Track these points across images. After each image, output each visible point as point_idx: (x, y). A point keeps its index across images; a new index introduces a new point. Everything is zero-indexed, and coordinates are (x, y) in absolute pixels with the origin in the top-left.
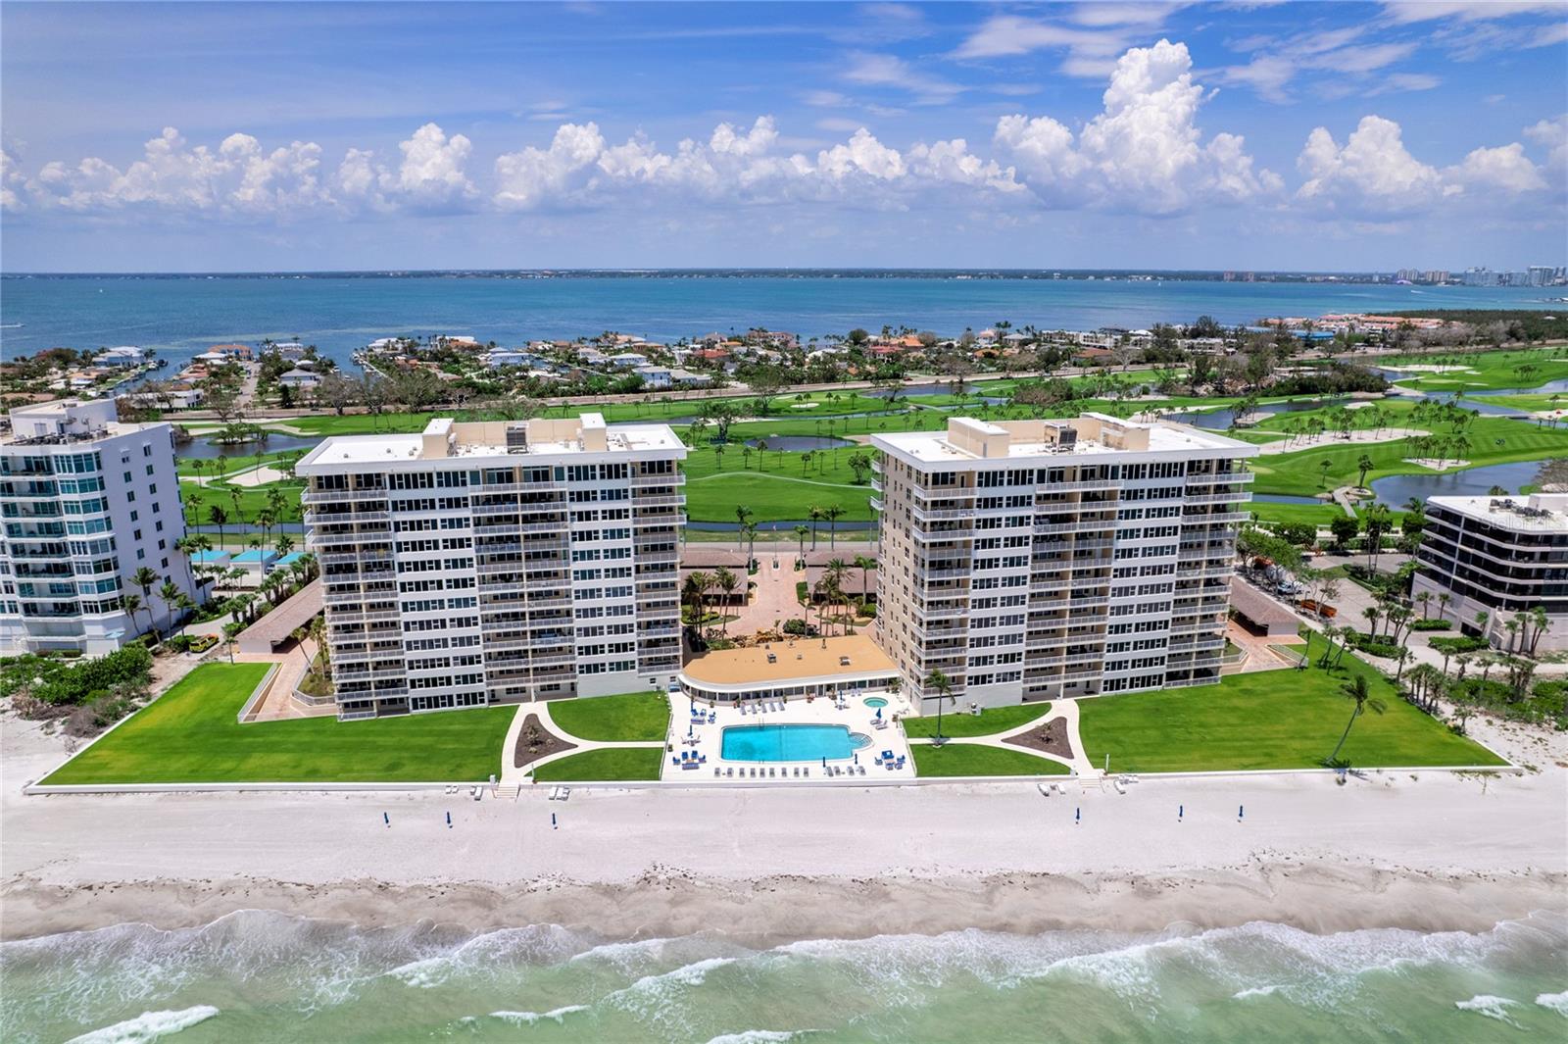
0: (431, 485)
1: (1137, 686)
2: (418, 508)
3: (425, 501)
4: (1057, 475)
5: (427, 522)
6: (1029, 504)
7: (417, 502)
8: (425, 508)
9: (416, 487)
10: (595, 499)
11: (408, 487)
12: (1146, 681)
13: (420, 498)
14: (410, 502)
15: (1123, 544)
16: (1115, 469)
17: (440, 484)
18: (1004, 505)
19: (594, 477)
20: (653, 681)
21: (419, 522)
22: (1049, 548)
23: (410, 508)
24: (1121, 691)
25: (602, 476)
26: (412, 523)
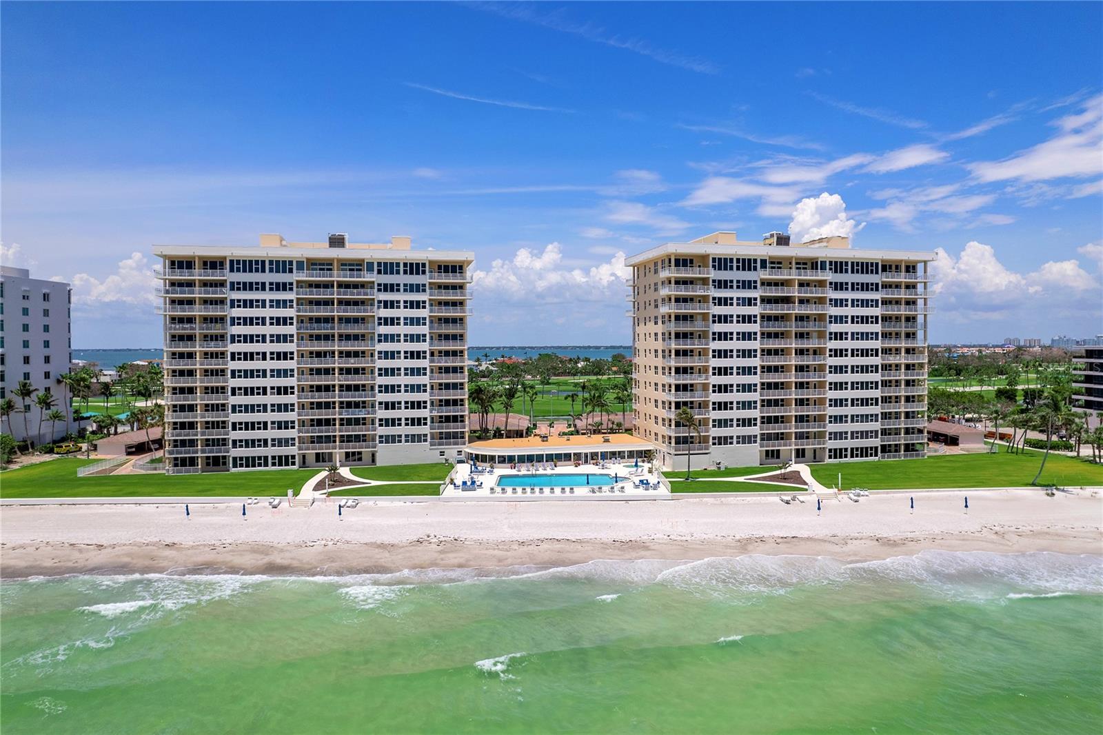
0: (263, 271)
1: (857, 456)
2: (251, 289)
3: (257, 283)
4: (777, 263)
5: (257, 301)
6: (755, 287)
7: (251, 284)
8: (257, 289)
9: (251, 271)
10: (398, 290)
11: (245, 271)
12: (864, 452)
13: (254, 280)
14: (245, 284)
15: (835, 328)
16: (823, 263)
17: (271, 270)
18: (735, 287)
19: (398, 272)
20: (442, 453)
21: (251, 301)
22: (774, 328)
23: (245, 289)
24: (844, 460)
25: (405, 272)
26: (245, 301)
